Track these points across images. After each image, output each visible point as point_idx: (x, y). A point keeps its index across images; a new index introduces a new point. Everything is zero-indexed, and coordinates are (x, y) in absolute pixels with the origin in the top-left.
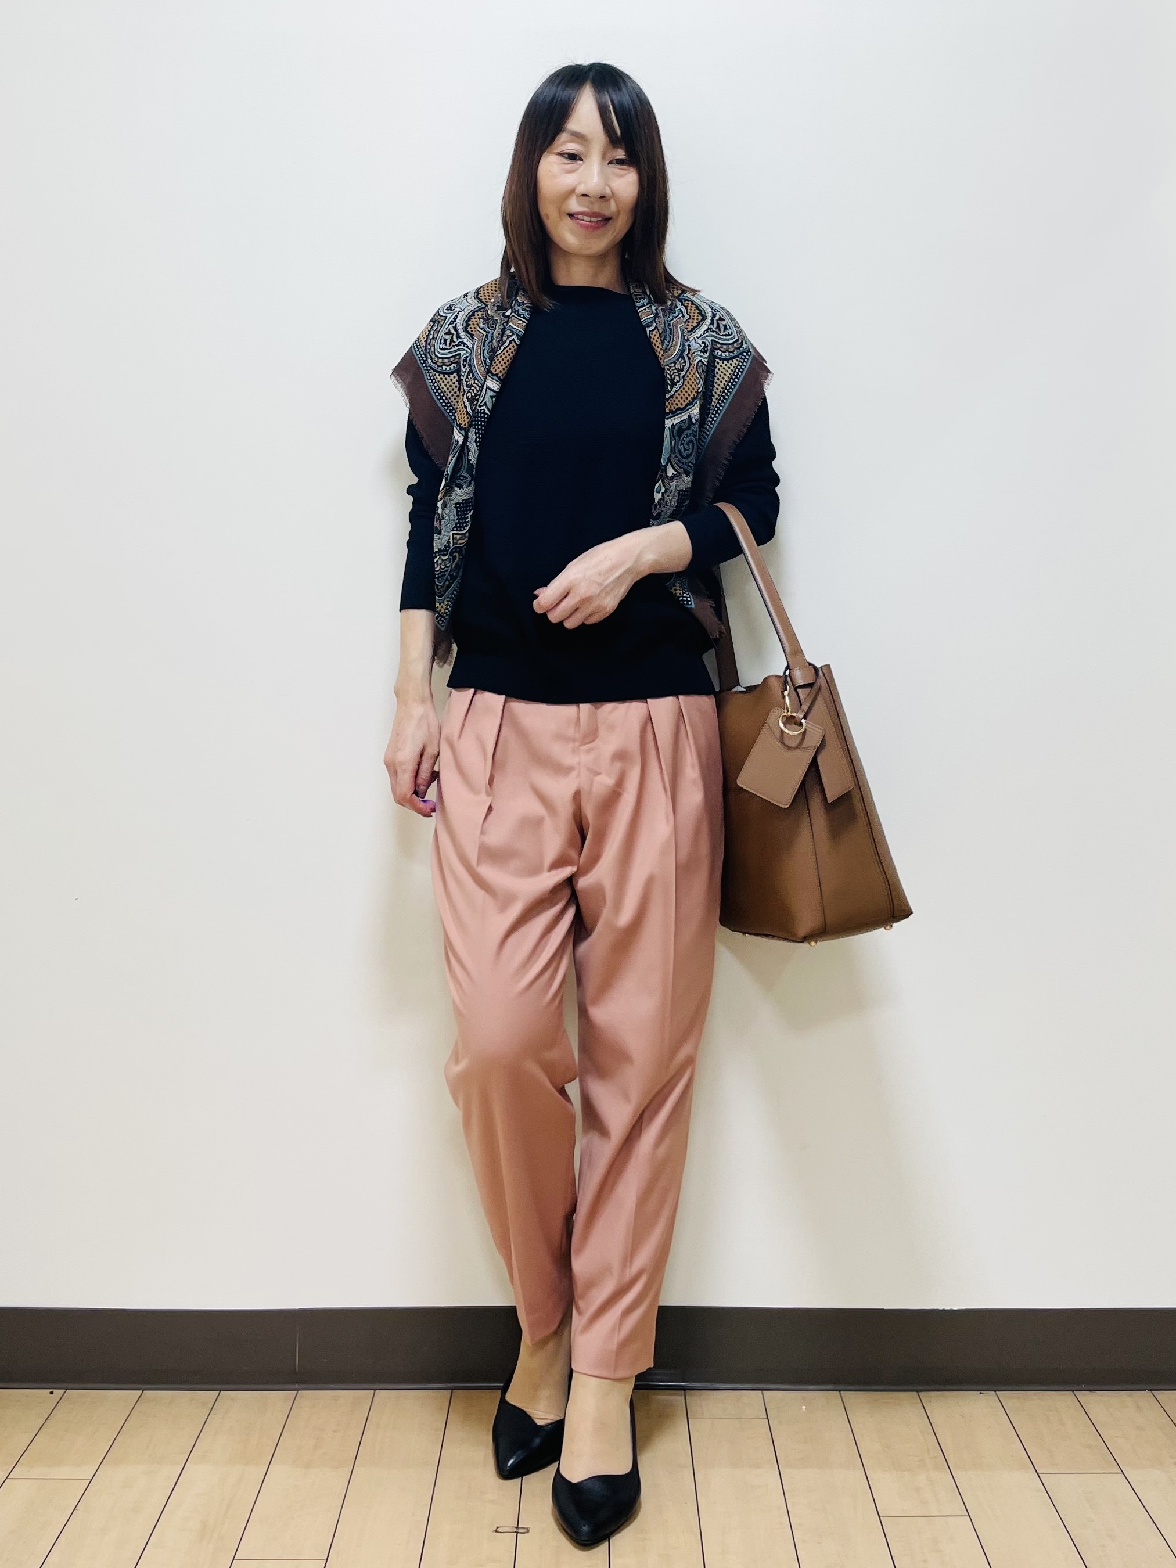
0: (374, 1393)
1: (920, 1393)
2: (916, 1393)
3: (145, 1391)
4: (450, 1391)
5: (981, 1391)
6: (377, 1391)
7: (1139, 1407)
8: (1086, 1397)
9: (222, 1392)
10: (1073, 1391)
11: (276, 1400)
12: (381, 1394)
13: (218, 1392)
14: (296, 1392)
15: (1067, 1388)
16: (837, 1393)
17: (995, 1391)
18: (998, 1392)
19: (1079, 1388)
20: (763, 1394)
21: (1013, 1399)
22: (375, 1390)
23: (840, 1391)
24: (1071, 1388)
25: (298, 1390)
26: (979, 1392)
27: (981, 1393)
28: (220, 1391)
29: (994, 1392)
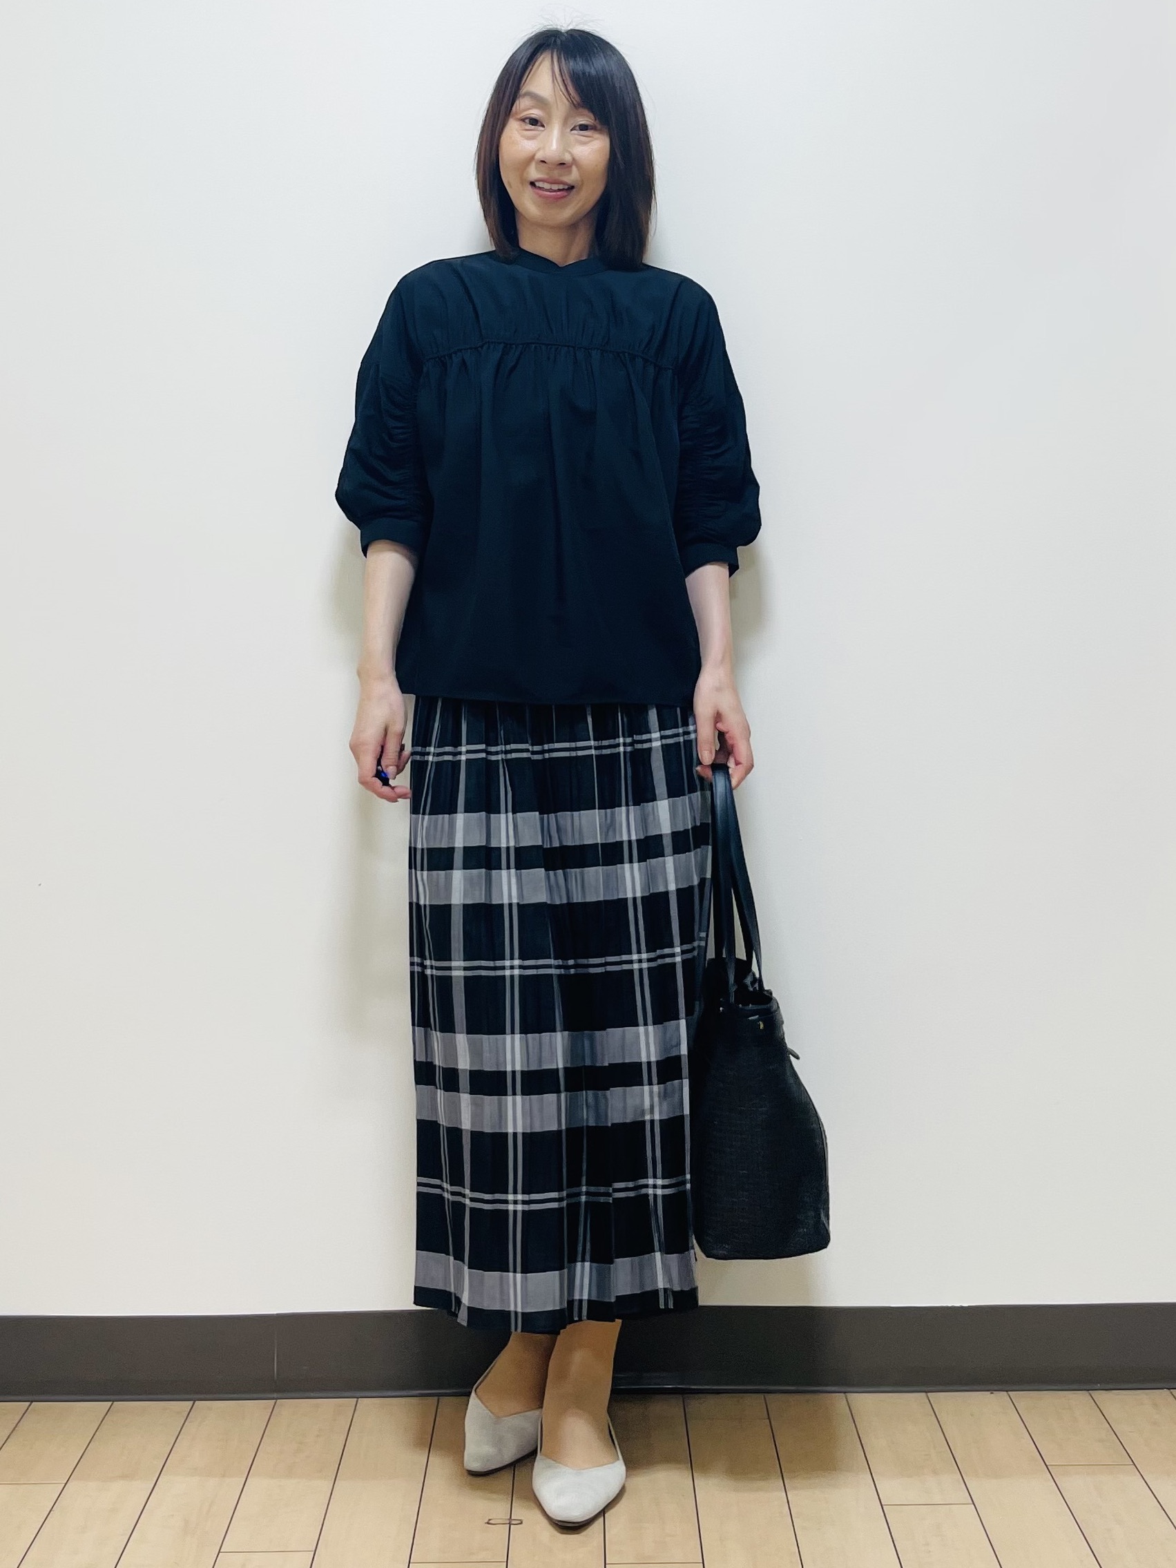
0: (357, 1401)
1: (929, 1394)
2: (924, 1394)
3: (115, 1403)
4: (436, 1398)
5: (992, 1391)
6: (360, 1399)
7: (1155, 1405)
8: (1103, 1397)
9: (197, 1402)
10: (1088, 1390)
11: (253, 1410)
12: (365, 1403)
13: (192, 1402)
14: (274, 1401)
15: (1082, 1387)
16: (842, 1394)
17: (1007, 1391)
18: (1009, 1393)
19: (1096, 1387)
20: (765, 1399)
21: (1025, 1399)
22: (358, 1398)
23: (845, 1393)
24: (1088, 1387)
25: (277, 1399)
26: (989, 1393)
27: (992, 1393)
28: (194, 1403)
29: (1005, 1393)
